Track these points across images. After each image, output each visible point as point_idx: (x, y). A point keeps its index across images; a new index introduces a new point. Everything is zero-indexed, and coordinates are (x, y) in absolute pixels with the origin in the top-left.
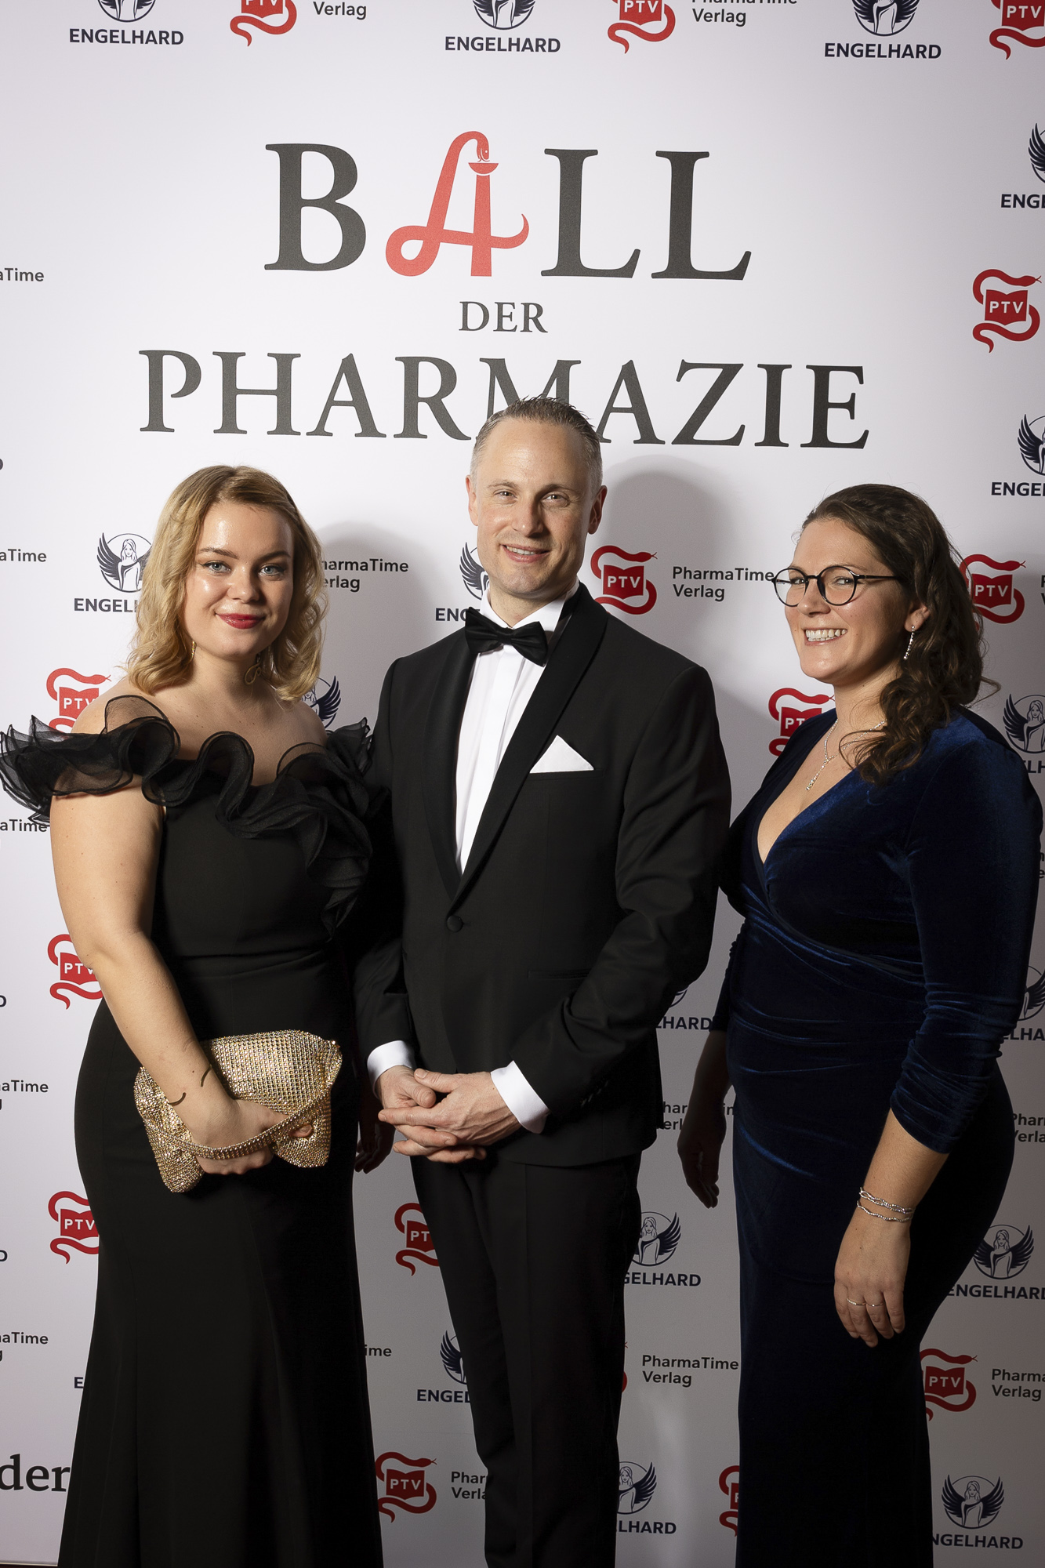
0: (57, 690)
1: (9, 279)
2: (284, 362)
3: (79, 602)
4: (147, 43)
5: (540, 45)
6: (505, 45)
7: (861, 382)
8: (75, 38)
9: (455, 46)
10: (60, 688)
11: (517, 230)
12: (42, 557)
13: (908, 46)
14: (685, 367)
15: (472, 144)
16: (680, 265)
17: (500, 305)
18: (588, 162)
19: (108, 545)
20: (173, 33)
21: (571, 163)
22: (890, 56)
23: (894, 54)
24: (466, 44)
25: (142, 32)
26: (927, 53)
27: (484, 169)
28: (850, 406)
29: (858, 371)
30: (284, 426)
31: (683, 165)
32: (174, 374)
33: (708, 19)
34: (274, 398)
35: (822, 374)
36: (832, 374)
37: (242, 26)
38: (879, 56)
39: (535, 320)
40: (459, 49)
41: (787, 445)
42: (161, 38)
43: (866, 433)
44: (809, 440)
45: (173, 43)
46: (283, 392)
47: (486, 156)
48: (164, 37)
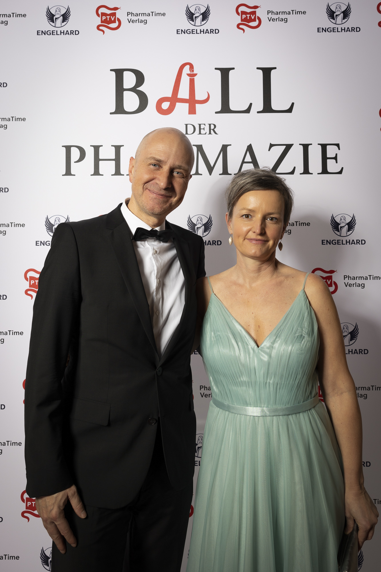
0: (28, 277)
1: (13, 121)
2: (118, 148)
3: (38, 242)
4: (66, 35)
5: (212, 31)
6: (199, 32)
7: (339, 149)
8: (39, 34)
9: (180, 32)
10: (30, 277)
11: (205, 97)
12: (23, 225)
13: (348, 28)
14: (271, 146)
15: (188, 67)
16: (267, 108)
17: (200, 125)
18: (231, 72)
19: (49, 220)
20: (75, 31)
21: (225, 73)
22: (342, 31)
23: (343, 31)
24: (184, 32)
25: (64, 31)
26: (355, 30)
27: (192, 76)
28: (335, 158)
29: (338, 145)
30: (118, 172)
31: (267, 72)
32: (75, 154)
33: (273, 21)
34: (114, 162)
35: (324, 147)
36: (328, 146)
37: (101, 28)
38: (338, 31)
39: (213, 130)
40: (182, 33)
41: (312, 174)
42: (71, 33)
43: (342, 168)
44: (320, 171)
45: (75, 34)
46: (117, 160)
47: (193, 71)
48: (72, 32)
